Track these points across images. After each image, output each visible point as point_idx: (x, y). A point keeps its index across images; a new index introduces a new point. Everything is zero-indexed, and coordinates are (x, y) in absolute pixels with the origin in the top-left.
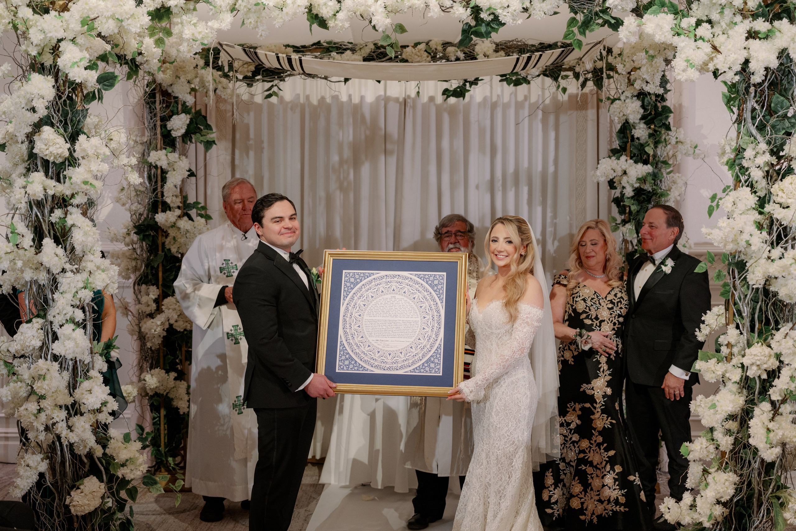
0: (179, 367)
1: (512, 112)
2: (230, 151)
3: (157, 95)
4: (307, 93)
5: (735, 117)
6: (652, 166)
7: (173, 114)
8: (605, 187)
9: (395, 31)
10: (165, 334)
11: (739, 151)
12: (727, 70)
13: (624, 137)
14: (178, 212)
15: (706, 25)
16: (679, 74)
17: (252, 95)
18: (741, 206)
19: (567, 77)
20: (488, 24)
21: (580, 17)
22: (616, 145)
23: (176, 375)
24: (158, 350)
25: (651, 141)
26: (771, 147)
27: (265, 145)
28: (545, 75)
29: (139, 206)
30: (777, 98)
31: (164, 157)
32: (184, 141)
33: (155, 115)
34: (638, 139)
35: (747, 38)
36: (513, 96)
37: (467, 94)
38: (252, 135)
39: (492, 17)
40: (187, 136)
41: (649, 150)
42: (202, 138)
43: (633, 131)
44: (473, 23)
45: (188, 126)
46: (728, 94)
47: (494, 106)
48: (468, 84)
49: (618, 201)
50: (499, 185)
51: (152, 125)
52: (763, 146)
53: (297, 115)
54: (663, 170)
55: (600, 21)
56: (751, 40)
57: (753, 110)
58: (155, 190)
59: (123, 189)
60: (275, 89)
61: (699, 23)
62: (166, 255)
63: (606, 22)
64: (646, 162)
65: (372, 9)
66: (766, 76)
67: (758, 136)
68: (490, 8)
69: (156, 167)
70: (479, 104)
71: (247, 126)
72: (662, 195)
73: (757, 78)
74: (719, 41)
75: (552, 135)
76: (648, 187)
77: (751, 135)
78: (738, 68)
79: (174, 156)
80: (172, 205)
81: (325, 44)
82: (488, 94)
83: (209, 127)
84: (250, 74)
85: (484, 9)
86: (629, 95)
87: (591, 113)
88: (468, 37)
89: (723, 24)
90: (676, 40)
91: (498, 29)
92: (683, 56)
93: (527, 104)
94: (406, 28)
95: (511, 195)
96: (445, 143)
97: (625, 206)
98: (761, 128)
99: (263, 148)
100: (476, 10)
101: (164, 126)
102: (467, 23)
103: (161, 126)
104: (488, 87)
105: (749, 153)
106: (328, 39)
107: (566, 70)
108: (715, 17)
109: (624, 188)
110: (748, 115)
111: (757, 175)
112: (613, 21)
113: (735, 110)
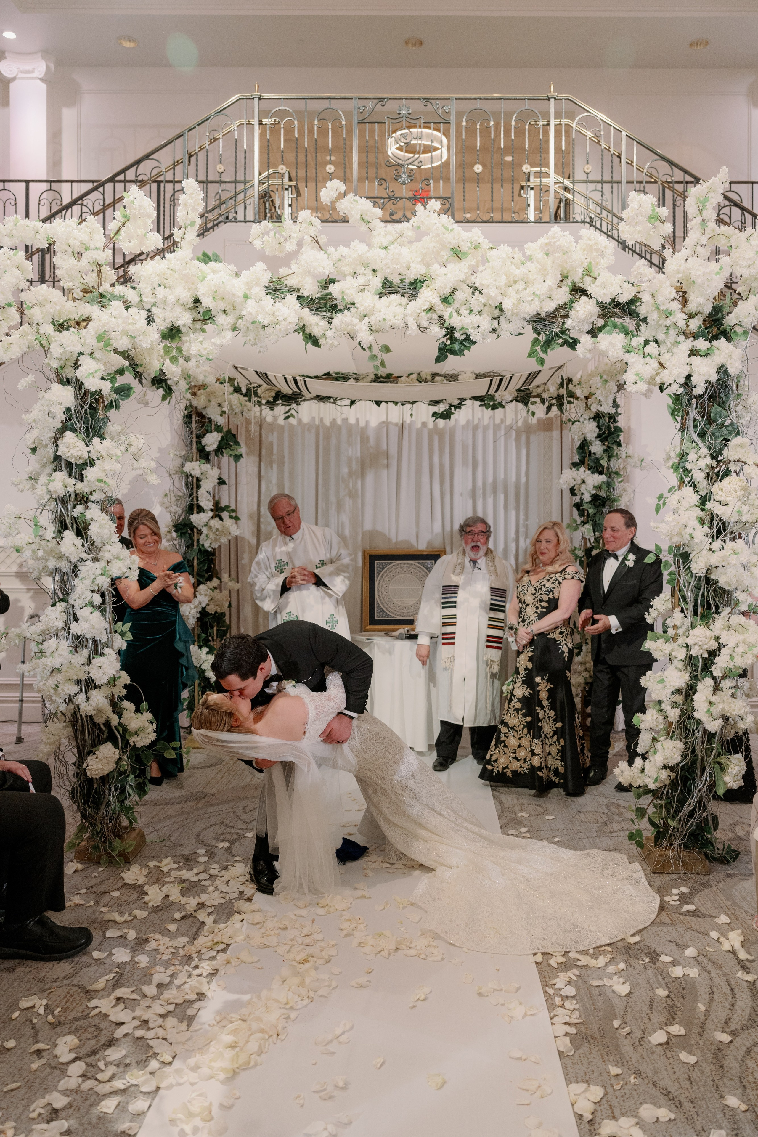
0: (211, 643)
1: (491, 432)
2: (257, 464)
3: (194, 417)
4: (322, 416)
5: (679, 425)
6: (606, 475)
7: (207, 432)
8: (567, 494)
9: (381, 350)
10: (198, 615)
11: (683, 455)
12: (672, 382)
13: (583, 452)
14: (211, 514)
15: (653, 344)
16: (629, 386)
17: (275, 418)
18: (685, 504)
19: (535, 402)
20: (461, 343)
21: (542, 338)
22: (576, 459)
23: (208, 650)
24: (194, 628)
25: (605, 456)
26: (711, 451)
27: (286, 459)
28: (517, 401)
29: (178, 509)
30: (716, 409)
31: (197, 467)
32: (216, 455)
33: (192, 433)
34: (594, 453)
35: (689, 356)
36: (492, 420)
37: (452, 416)
38: (275, 451)
39: (464, 336)
40: (219, 451)
41: (604, 463)
42: (231, 452)
43: (591, 447)
44: (448, 342)
45: (220, 442)
46: (672, 406)
47: (475, 428)
48: (453, 408)
49: (578, 506)
50: (479, 492)
51: (189, 442)
52: (704, 451)
53: (313, 435)
54: (615, 480)
55: (560, 341)
56: (693, 357)
57: (695, 420)
58: (191, 495)
59: (166, 495)
60: (292, 412)
61: (646, 342)
62: (200, 550)
63: (566, 342)
64: (601, 473)
65: (357, 328)
66: (706, 389)
67: (700, 443)
68: (462, 329)
69: (193, 477)
70: (463, 427)
71: (272, 443)
72: (614, 500)
73: (698, 391)
74: (665, 358)
75: (524, 452)
76: (603, 494)
77: (693, 441)
78: (682, 381)
79: (206, 467)
80: (205, 508)
81: (334, 375)
82: (471, 418)
83: (237, 443)
84: (271, 399)
85: (458, 328)
86: (587, 418)
87: (556, 434)
88: (443, 354)
89: (668, 344)
90: (627, 357)
91: (470, 347)
92: (634, 370)
93: (503, 426)
94: (391, 348)
95: (490, 501)
96: (436, 459)
97: (583, 510)
98: (702, 435)
99: (284, 463)
100: (451, 330)
101: (199, 442)
102: (443, 342)
103: (197, 442)
104: (471, 411)
105: (692, 457)
106: (337, 371)
107: (535, 397)
108: (661, 337)
109: (582, 494)
110: (690, 424)
111: (699, 476)
112: (571, 341)
113: (679, 419)
